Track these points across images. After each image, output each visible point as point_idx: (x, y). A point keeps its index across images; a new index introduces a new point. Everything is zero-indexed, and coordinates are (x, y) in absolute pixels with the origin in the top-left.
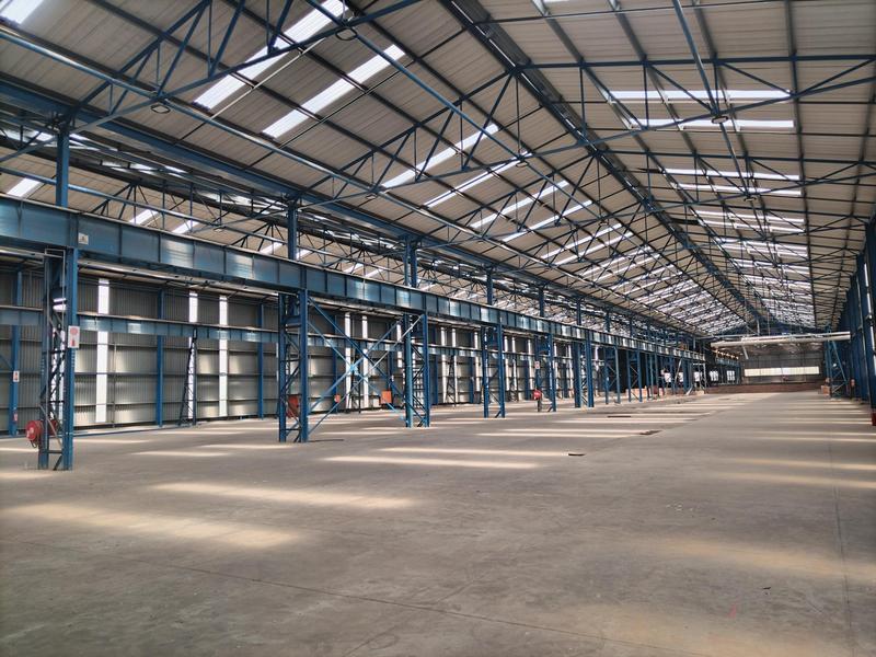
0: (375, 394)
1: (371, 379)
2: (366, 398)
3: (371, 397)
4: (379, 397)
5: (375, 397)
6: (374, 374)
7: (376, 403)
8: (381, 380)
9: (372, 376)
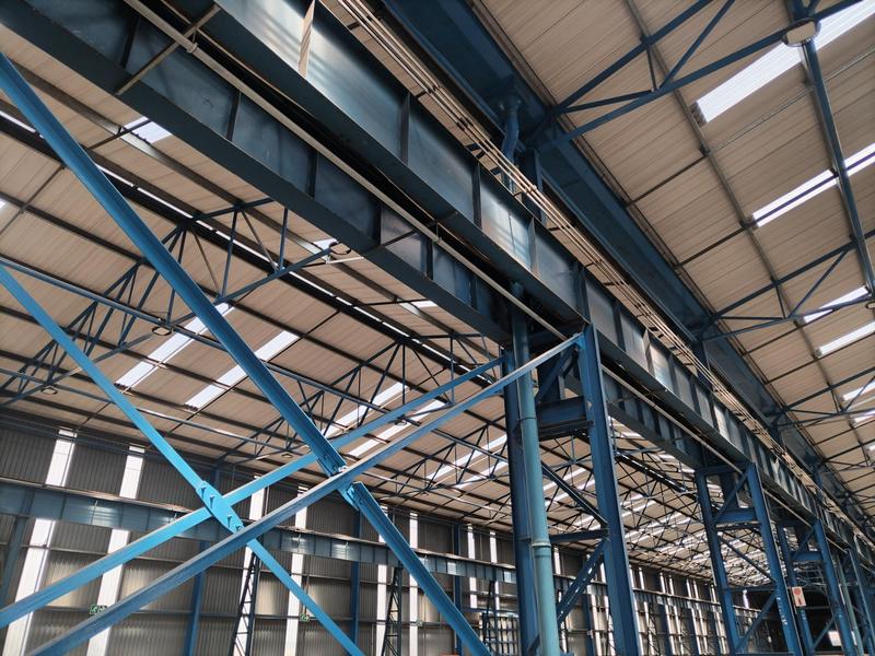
1: (423, 628)
6: (428, 620)
8: (441, 631)
9: (424, 623)
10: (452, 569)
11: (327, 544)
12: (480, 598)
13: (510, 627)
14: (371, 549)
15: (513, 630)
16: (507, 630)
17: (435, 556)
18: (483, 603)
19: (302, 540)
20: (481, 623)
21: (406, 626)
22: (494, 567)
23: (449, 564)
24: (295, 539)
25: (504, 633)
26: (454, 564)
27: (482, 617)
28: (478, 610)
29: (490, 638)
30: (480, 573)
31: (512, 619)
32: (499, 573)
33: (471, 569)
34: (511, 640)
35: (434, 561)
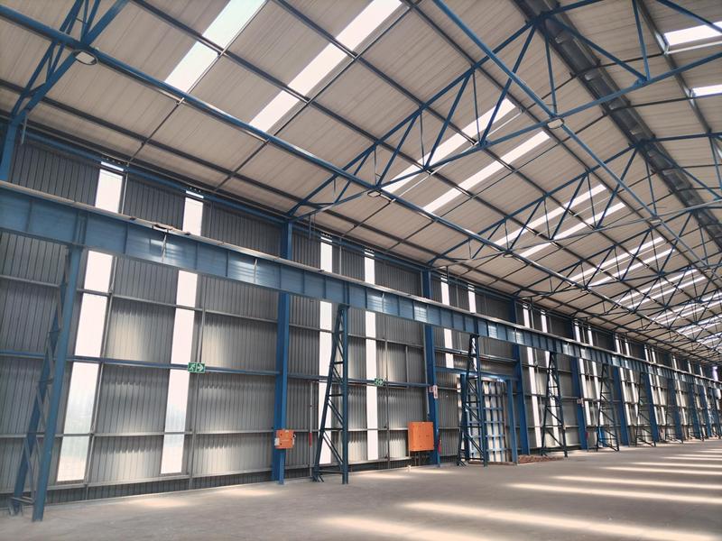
0: (395, 426)
1: (384, 389)
2: (373, 437)
3: (384, 434)
4: (405, 435)
5: (395, 434)
6: (391, 379)
7: (397, 450)
8: (408, 393)
9: (386, 383)
10: (421, 315)
11: (221, 259)
12: (457, 357)
13: (493, 392)
14: (299, 275)
15: (496, 396)
16: (490, 396)
17: (397, 297)
18: (461, 364)
19: (171, 247)
20: (459, 386)
21: (361, 385)
22: (475, 319)
23: (416, 308)
24: (155, 242)
25: (486, 399)
26: (423, 310)
27: (461, 380)
28: (455, 370)
29: (470, 402)
30: (458, 325)
31: (495, 384)
32: (482, 326)
33: (446, 319)
34: (494, 406)
35: (395, 303)
